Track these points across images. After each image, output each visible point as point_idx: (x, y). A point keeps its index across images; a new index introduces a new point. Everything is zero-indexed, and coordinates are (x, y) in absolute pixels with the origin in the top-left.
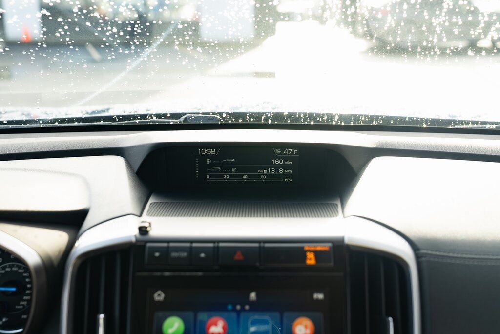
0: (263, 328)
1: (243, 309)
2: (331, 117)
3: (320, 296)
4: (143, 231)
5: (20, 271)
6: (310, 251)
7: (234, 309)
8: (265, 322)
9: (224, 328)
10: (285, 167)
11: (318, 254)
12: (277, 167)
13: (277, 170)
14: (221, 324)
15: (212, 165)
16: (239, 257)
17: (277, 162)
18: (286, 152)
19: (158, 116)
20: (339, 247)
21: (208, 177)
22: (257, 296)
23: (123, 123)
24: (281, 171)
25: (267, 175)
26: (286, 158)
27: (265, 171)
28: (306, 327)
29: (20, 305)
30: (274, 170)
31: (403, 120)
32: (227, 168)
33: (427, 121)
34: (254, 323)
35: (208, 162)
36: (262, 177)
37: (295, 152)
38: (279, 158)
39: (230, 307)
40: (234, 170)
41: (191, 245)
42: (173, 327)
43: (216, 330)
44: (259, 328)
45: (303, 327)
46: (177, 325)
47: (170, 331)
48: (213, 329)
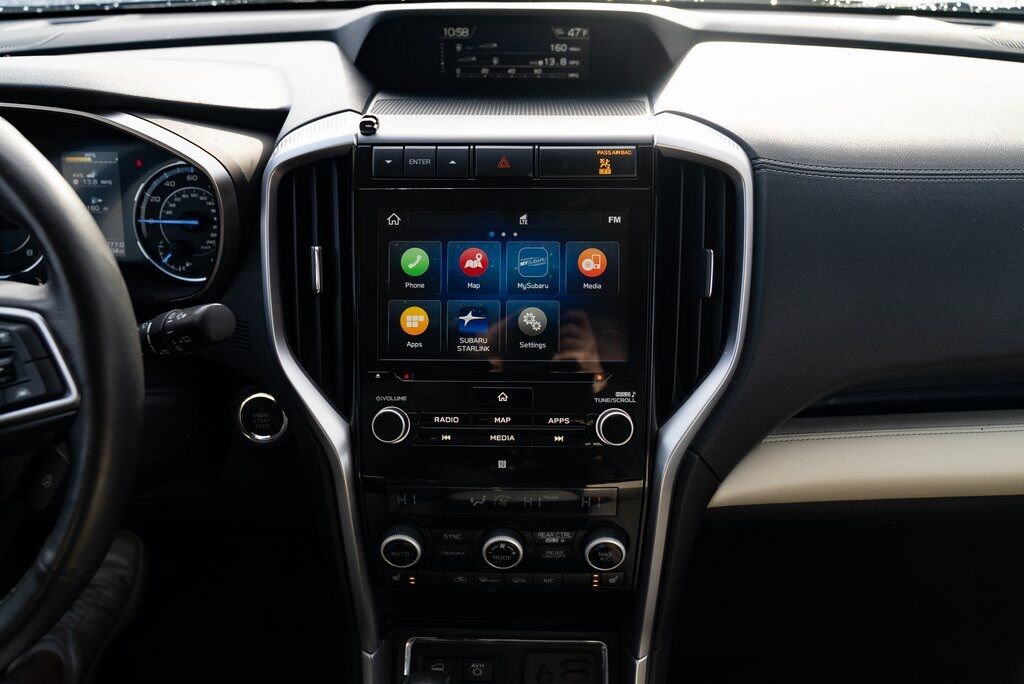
0: (537, 262)
1: (510, 237)
3: (618, 220)
4: (368, 128)
5: (201, 198)
6: (605, 157)
7: (498, 237)
8: (541, 254)
9: (482, 262)
10: (569, 56)
11: (615, 161)
12: (558, 56)
13: (558, 61)
14: (479, 256)
15: (464, 53)
16: (503, 164)
17: (559, 48)
18: (571, 33)
20: (645, 150)
21: (458, 71)
22: (528, 218)
24: (563, 62)
25: (545, 69)
26: (570, 42)
27: (541, 63)
28: (596, 262)
29: (206, 245)
30: (553, 61)
32: (486, 59)
34: (524, 256)
35: (459, 48)
36: (536, 71)
37: (585, 32)
38: (561, 42)
39: (492, 234)
40: (495, 61)
41: (438, 148)
42: (415, 260)
43: (474, 264)
44: (532, 261)
45: (591, 262)
46: (419, 258)
47: (411, 266)
48: (470, 264)
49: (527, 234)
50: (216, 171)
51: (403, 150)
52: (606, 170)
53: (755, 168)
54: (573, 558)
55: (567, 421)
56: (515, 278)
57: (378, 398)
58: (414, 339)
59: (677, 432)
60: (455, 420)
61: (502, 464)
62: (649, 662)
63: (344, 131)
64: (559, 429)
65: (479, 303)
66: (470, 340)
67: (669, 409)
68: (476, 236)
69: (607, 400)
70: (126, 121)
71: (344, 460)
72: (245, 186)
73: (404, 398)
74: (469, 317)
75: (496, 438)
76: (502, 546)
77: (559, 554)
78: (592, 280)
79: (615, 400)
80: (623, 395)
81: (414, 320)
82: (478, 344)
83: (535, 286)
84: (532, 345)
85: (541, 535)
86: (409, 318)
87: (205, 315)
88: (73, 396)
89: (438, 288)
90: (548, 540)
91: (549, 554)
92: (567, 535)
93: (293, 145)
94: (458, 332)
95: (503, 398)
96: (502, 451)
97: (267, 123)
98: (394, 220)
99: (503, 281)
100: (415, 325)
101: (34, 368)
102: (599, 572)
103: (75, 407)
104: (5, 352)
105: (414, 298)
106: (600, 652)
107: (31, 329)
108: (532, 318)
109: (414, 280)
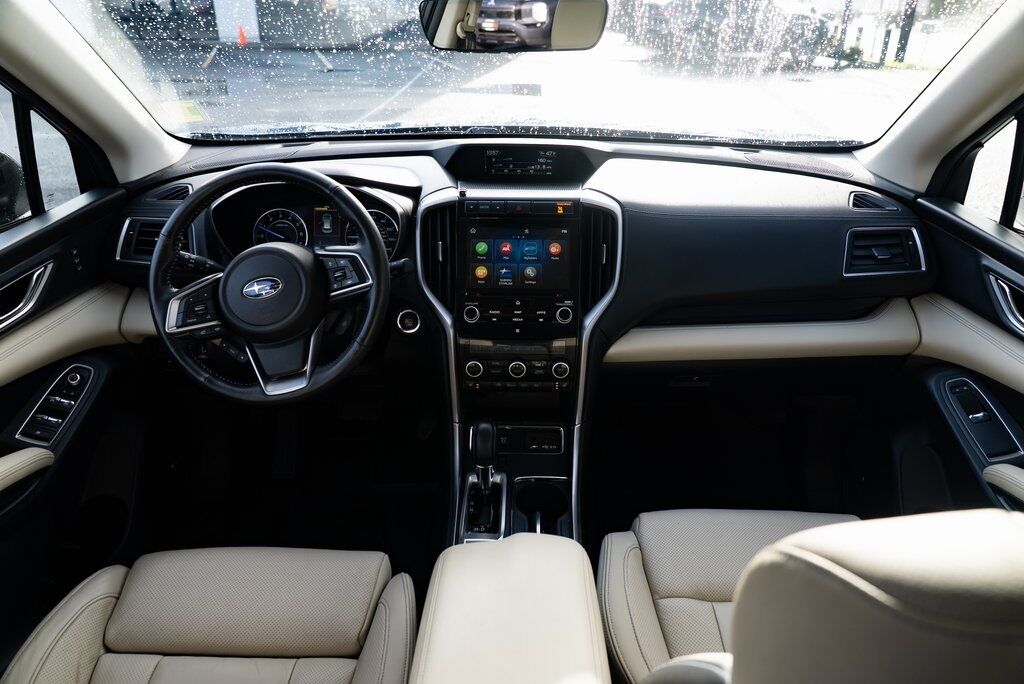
0: (533, 248)
1: (521, 238)
2: (582, 129)
3: (565, 231)
4: (462, 194)
6: (560, 206)
7: (516, 238)
8: (534, 245)
9: (509, 248)
10: (547, 164)
11: (564, 208)
12: (541, 164)
13: (541, 166)
14: (508, 246)
15: (496, 162)
16: (519, 208)
17: (541, 160)
18: (548, 154)
19: (453, 128)
20: (576, 203)
21: (493, 171)
22: (529, 231)
23: (425, 133)
24: (544, 167)
25: (535, 170)
26: (548, 158)
27: (533, 167)
30: (539, 167)
31: (635, 133)
32: (506, 165)
33: (653, 134)
34: (527, 246)
35: (493, 160)
36: (531, 171)
37: (554, 153)
38: (543, 158)
39: (514, 237)
40: (511, 166)
41: (491, 202)
42: (482, 247)
43: (506, 249)
44: (530, 248)
45: (555, 248)
47: (480, 250)
48: (504, 249)
49: (529, 237)
50: (399, 210)
51: (477, 202)
52: (560, 211)
53: (623, 212)
54: (548, 377)
55: (545, 313)
56: (523, 255)
57: (466, 303)
58: (481, 279)
59: (590, 321)
60: (498, 312)
61: (518, 331)
62: (581, 428)
63: (452, 194)
64: (541, 316)
65: (508, 265)
66: (504, 280)
67: (587, 311)
68: (508, 238)
69: (561, 304)
70: (366, 189)
71: (451, 332)
72: (410, 217)
73: (477, 304)
74: (504, 270)
75: (515, 320)
76: (517, 366)
77: (541, 372)
78: (555, 256)
79: (564, 305)
80: (568, 302)
81: (481, 272)
82: (506, 282)
83: (532, 258)
84: (530, 282)
85: (534, 362)
86: (479, 271)
87: (404, 263)
88: (371, 282)
89: (492, 259)
90: (537, 365)
91: (537, 372)
92: (545, 362)
93: (427, 202)
94: (499, 276)
95: (518, 303)
96: (517, 325)
97: (414, 193)
98: (473, 231)
99: (519, 255)
100: (482, 274)
101: (354, 273)
102: (558, 380)
103: (370, 286)
104: (342, 268)
105: (481, 263)
106: (560, 432)
107: (353, 260)
108: (530, 271)
109: (481, 255)
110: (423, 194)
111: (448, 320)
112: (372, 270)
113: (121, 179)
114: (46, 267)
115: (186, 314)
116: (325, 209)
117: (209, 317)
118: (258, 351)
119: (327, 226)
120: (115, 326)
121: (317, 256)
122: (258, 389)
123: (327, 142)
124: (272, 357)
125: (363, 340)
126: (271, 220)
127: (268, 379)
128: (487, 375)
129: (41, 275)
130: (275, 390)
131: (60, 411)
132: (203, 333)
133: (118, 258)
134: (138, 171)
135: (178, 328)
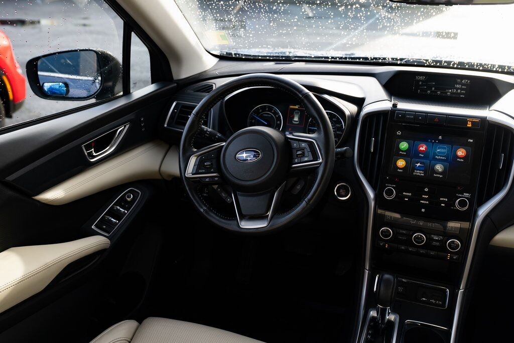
0: (443, 150)
1: (435, 142)
2: (494, 66)
3: (471, 141)
4: (395, 106)
6: (470, 121)
7: (431, 142)
8: (445, 148)
10: (461, 89)
11: (473, 122)
12: (457, 89)
13: (457, 90)
14: (424, 147)
15: (422, 85)
16: (436, 120)
17: (458, 86)
18: (463, 81)
19: (393, 59)
20: (483, 120)
21: (419, 91)
22: (442, 137)
23: (372, 61)
24: (459, 91)
25: (451, 93)
26: (463, 85)
27: (450, 91)
28: (463, 153)
30: (455, 90)
32: (430, 88)
34: (439, 148)
35: (420, 83)
36: (448, 93)
37: (469, 82)
38: (459, 84)
39: (429, 141)
40: (433, 89)
41: (416, 113)
42: (404, 146)
43: (423, 149)
44: (441, 150)
45: (461, 153)
46: (405, 145)
47: (402, 147)
48: (421, 149)
49: (441, 142)
51: (405, 113)
52: (469, 125)
54: (442, 248)
55: (446, 200)
56: (435, 154)
57: (386, 185)
58: (400, 169)
59: (483, 211)
60: (410, 194)
61: (423, 210)
62: (464, 293)
63: (387, 105)
64: (443, 202)
65: (422, 161)
66: (418, 171)
67: (481, 203)
68: (425, 140)
69: (461, 195)
70: (326, 96)
71: (372, 204)
72: (354, 118)
73: (395, 186)
74: (419, 164)
75: (423, 202)
76: (419, 236)
77: (438, 244)
78: (460, 158)
79: (463, 196)
80: (466, 195)
81: (401, 163)
82: (420, 173)
83: (441, 158)
84: (438, 175)
85: (433, 236)
86: (399, 162)
87: (346, 149)
88: (321, 161)
89: (410, 155)
90: (435, 238)
91: (434, 243)
92: (442, 237)
93: (367, 109)
94: (414, 168)
95: (426, 190)
96: (424, 206)
98: (399, 133)
99: (431, 154)
100: (401, 165)
101: (310, 153)
102: (451, 253)
103: (320, 164)
104: (303, 149)
105: (402, 157)
106: (446, 292)
107: (310, 144)
108: (439, 167)
109: (403, 151)
110: (365, 103)
111: (371, 194)
112: (323, 152)
113: (175, 77)
114: (125, 126)
115: (199, 166)
116: (297, 107)
117: (212, 170)
118: (239, 197)
119: (296, 119)
120: (157, 168)
121: (287, 139)
122: (235, 222)
123: (304, 63)
124: (248, 203)
125: (309, 200)
126: (260, 111)
127: (243, 217)
128: (395, 239)
129: (122, 130)
130: (246, 225)
131: (118, 216)
132: (207, 180)
133: (166, 126)
134: (185, 72)
135: (193, 174)
